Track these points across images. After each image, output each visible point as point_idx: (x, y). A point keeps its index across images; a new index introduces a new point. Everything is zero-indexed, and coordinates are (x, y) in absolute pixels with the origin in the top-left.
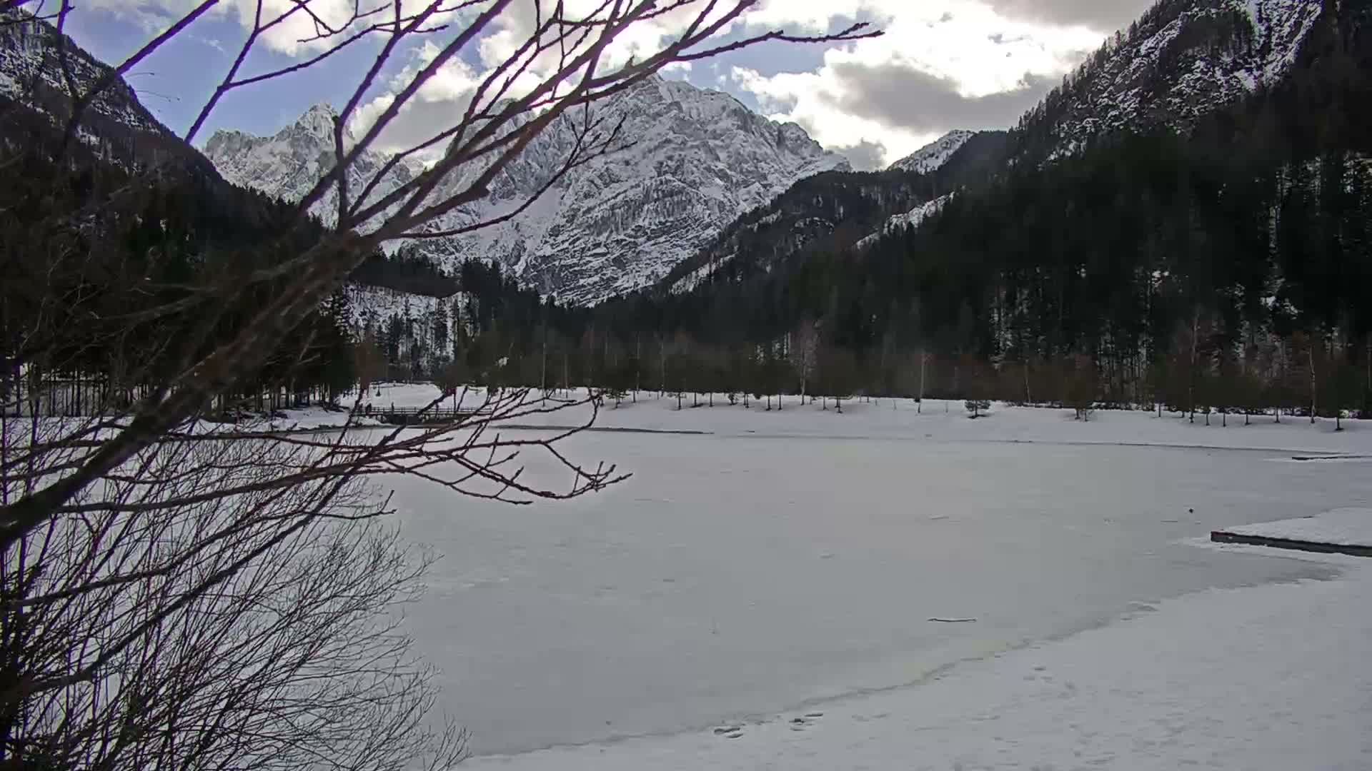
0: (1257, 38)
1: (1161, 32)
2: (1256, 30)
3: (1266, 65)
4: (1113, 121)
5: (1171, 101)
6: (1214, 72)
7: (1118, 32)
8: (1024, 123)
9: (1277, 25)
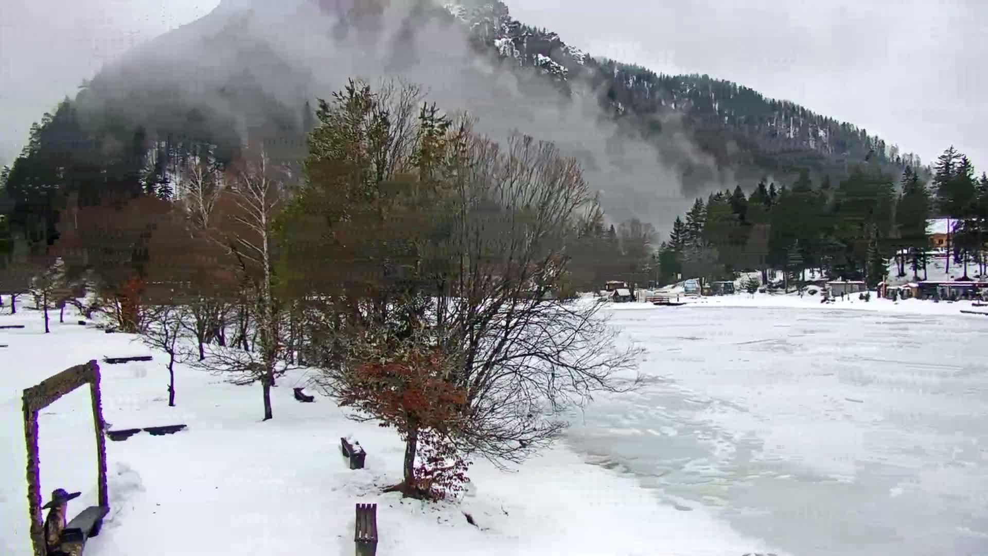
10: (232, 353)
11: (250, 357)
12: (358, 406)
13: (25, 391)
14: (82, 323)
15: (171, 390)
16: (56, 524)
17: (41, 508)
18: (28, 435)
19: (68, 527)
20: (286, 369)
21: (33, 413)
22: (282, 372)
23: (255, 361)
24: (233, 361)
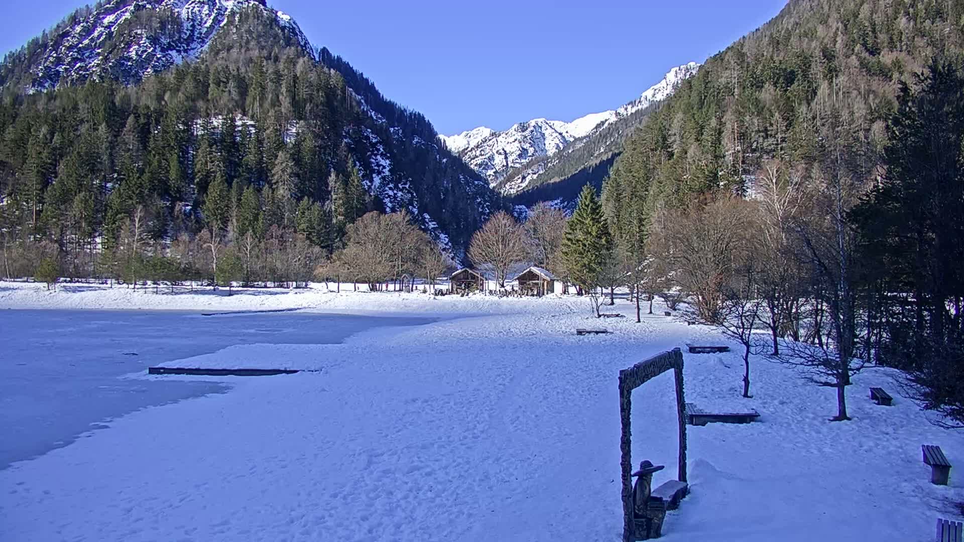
0: (185, 31)
1: (119, 12)
2: (185, 25)
3: (190, 50)
4: (80, 70)
5: (123, 63)
6: (155, 48)
7: (87, 6)
8: (8, 59)
9: (199, 25)
10: (806, 348)
11: (825, 352)
12: (944, 411)
13: (621, 372)
14: (668, 314)
15: (746, 380)
16: (642, 491)
17: (631, 476)
18: (623, 410)
19: (652, 495)
20: (862, 367)
21: (628, 391)
22: (858, 369)
23: (829, 357)
24: (806, 356)
